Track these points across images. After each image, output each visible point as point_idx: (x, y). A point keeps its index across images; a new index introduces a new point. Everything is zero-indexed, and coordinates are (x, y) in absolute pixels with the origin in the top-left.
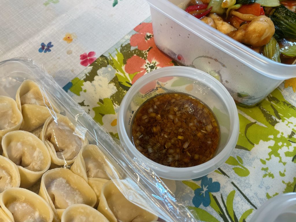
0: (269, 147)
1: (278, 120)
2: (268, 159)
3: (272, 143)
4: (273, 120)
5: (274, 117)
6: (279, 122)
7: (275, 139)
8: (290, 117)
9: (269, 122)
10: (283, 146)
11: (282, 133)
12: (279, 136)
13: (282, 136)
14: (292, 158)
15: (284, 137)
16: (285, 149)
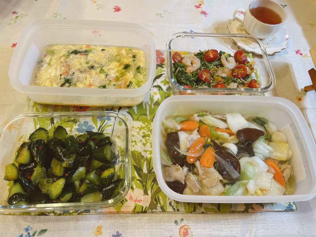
0: (141, 126)
2: (135, 128)
3: (144, 126)
7: (147, 126)
10: (146, 130)
11: (151, 126)
12: (149, 126)
13: (150, 127)
14: (143, 135)
16: (145, 131)
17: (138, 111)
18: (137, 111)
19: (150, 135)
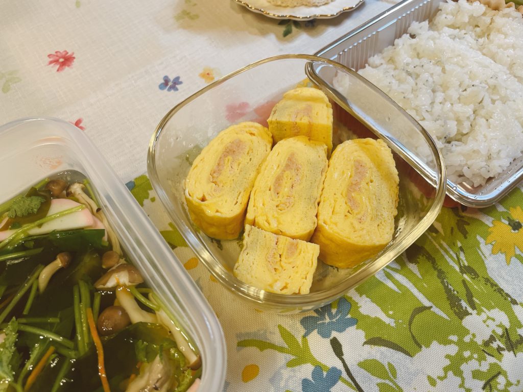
0: (448, 356)
1: (470, 310)
2: (441, 378)
3: (453, 350)
4: (462, 309)
5: (464, 304)
6: (471, 314)
7: (461, 344)
8: (493, 308)
9: (455, 312)
10: (470, 358)
11: (474, 335)
12: (467, 339)
13: (472, 341)
14: (483, 382)
15: (476, 343)
16: (473, 365)
17: (391, 313)
18: (389, 316)
19: (495, 364)
